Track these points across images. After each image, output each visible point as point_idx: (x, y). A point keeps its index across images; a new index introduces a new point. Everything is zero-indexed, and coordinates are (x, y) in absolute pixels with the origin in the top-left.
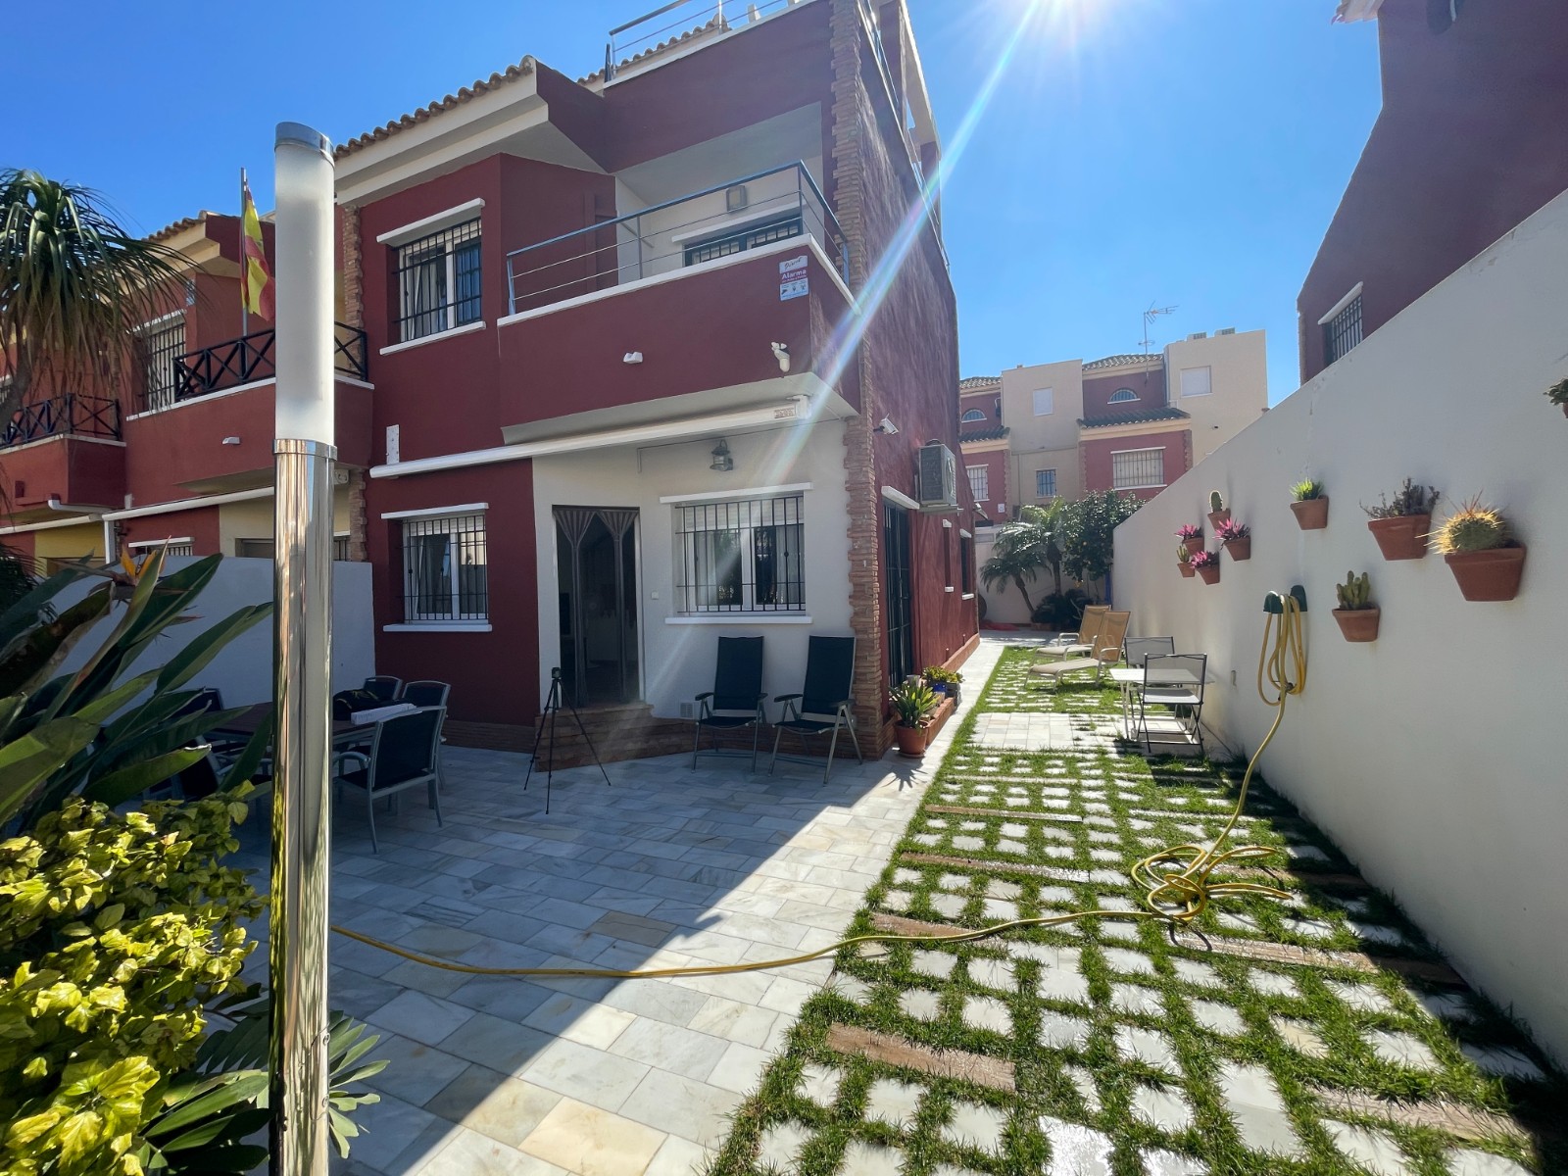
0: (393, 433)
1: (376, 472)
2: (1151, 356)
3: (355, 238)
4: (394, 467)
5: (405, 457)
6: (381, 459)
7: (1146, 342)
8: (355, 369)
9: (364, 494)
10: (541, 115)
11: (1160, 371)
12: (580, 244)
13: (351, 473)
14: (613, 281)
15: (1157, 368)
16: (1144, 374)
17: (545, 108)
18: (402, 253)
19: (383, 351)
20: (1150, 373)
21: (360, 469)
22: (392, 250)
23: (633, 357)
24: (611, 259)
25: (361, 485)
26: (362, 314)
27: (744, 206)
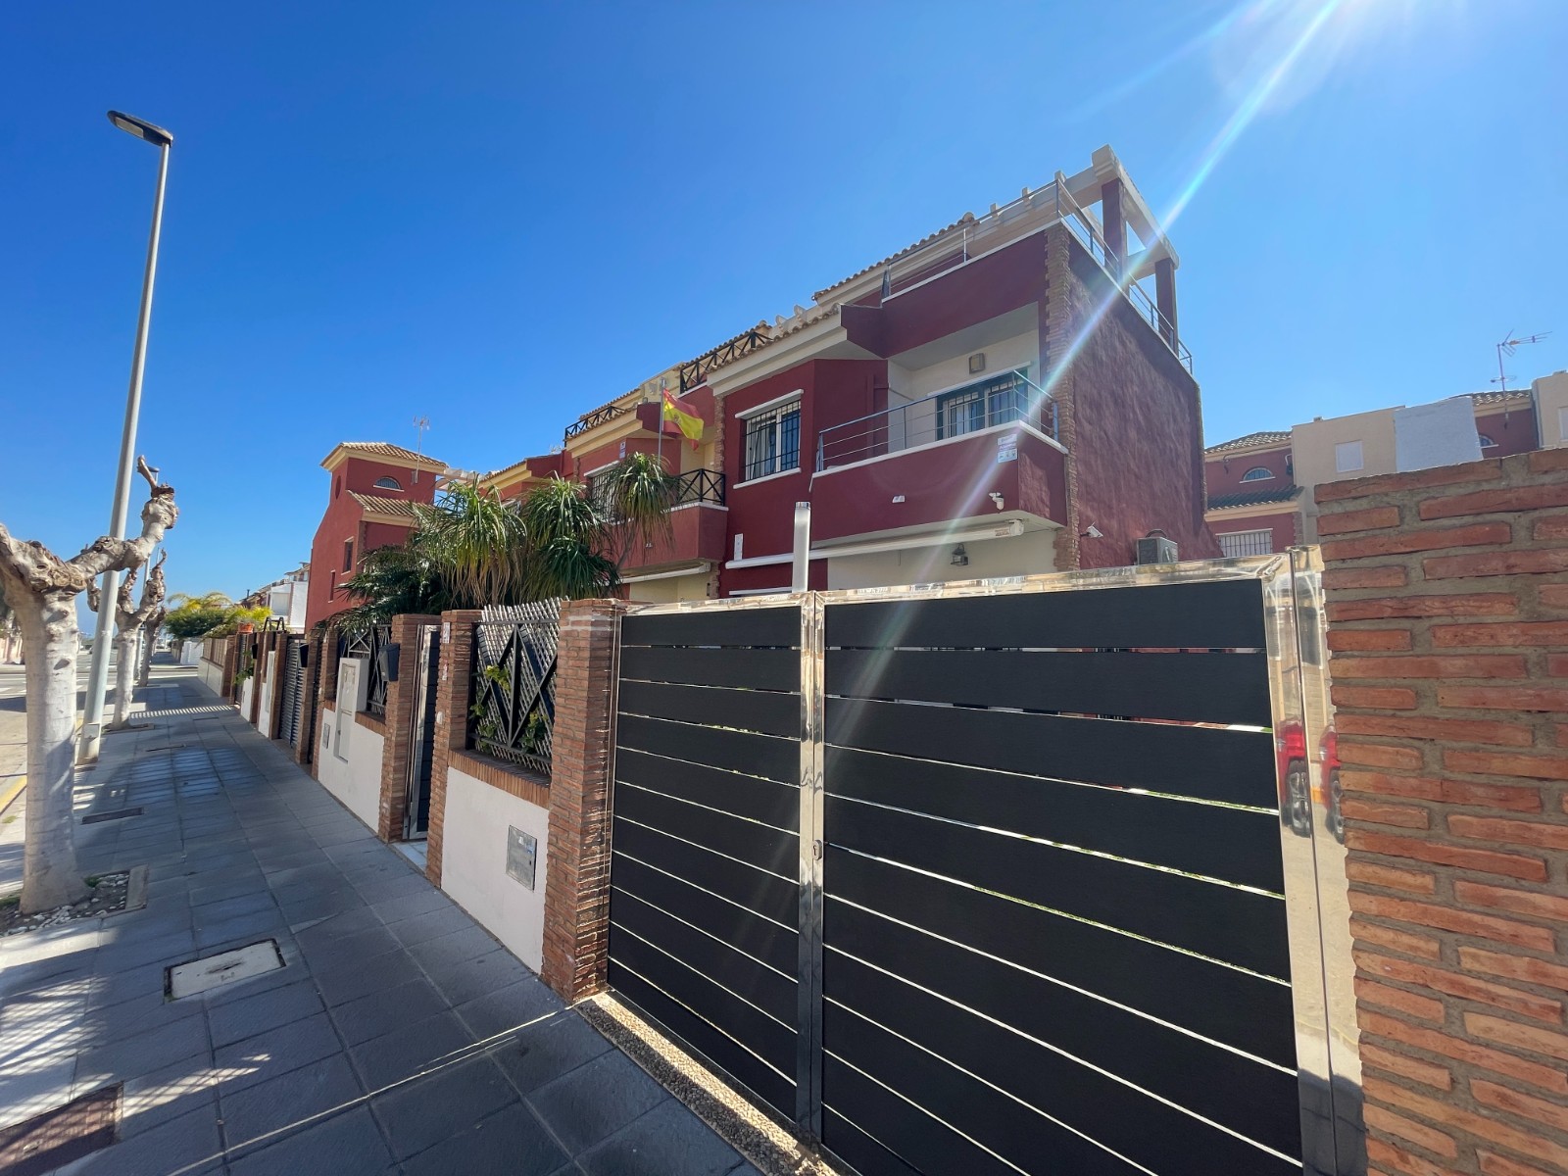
0: (739, 539)
1: (729, 565)
2: (1515, 393)
3: (722, 415)
4: (738, 562)
5: (745, 556)
6: (731, 558)
7: (1503, 379)
8: (718, 498)
9: (719, 578)
10: (843, 336)
11: (1530, 410)
12: (865, 425)
13: (712, 565)
14: (885, 451)
15: (1526, 407)
16: (1503, 415)
17: (845, 332)
18: (749, 422)
19: (736, 487)
20: (1511, 413)
21: (718, 562)
22: (743, 421)
23: (898, 499)
24: (884, 435)
25: (718, 573)
26: (724, 463)
27: (982, 368)
